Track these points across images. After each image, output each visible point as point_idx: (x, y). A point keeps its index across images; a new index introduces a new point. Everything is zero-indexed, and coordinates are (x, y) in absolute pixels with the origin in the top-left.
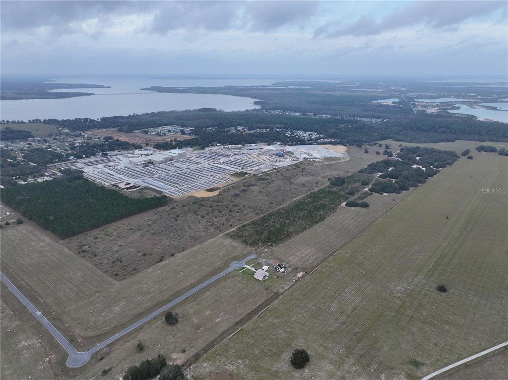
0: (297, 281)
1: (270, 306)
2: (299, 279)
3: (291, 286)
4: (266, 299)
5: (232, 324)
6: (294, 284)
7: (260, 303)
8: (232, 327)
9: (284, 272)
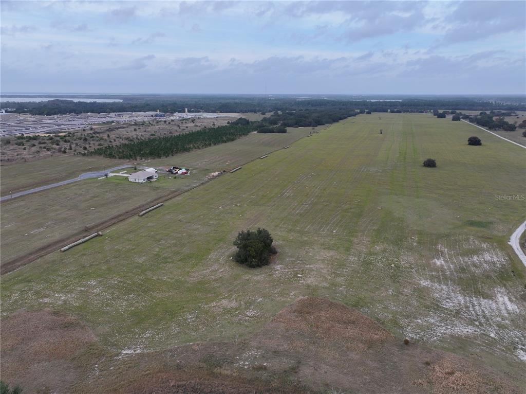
0: (210, 179)
1: (166, 204)
2: (214, 178)
3: (203, 183)
4: (155, 197)
5: (75, 232)
6: (208, 182)
7: (144, 203)
8: (76, 234)
9: (185, 173)
